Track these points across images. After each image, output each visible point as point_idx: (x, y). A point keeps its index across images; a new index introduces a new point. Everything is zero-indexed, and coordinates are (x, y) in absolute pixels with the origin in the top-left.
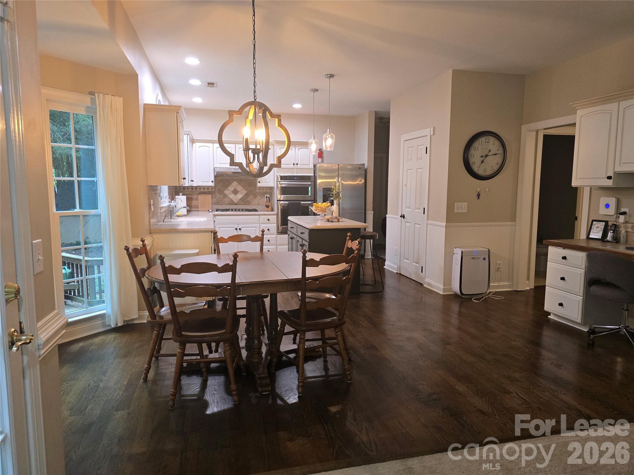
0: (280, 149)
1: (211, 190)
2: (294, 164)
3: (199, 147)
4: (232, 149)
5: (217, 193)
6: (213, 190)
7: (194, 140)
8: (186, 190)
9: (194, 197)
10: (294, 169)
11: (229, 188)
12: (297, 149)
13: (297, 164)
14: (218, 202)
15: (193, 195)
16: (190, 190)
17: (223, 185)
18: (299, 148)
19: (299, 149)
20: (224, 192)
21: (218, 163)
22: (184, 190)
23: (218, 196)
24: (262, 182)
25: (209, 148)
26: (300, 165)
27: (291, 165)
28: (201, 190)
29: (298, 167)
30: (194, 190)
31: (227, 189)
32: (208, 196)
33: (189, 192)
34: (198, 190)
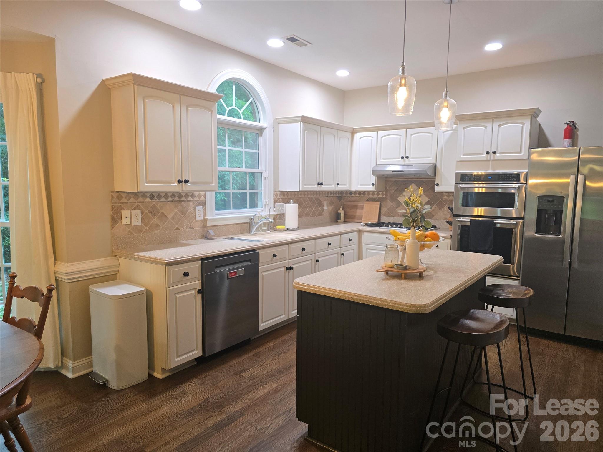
0: (464, 128)
1: (382, 196)
2: (488, 153)
3: (360, 138)
4: (402, 137)
5: (388, 201)
6: (384, 196)
7: (355, 130)
8: (353, 195)
9: (360, 204)
10: (489, 161)
11: (404, 193)
12: (496, 125)
13: (494, 153)
14: (389, 213)
15: (358, 202)
16: (357, 195)
17: (397, 189)
18: (499, 124)
19: (499, 126)
20: (398, 199)
21: (382, 158)
22: (351, 195)
23: (390, 203)
24: (441, 185)
25: (371, 138)
26: (500, 153)
27: (482, 154)
28: (370, 196)
29: (496, 159)
30: (362, 195)
31: (402, 195)
32: (375, 204)
33: (356, 197)
34: (366, 195)
